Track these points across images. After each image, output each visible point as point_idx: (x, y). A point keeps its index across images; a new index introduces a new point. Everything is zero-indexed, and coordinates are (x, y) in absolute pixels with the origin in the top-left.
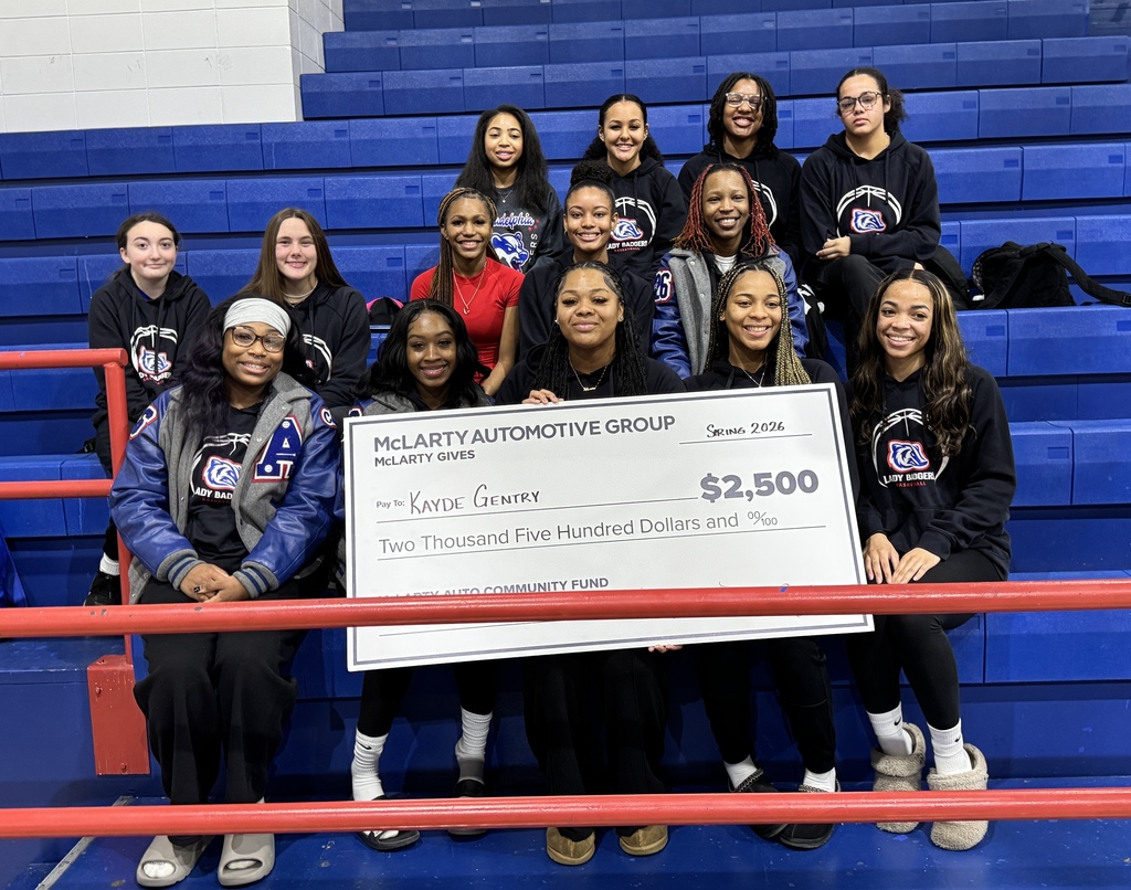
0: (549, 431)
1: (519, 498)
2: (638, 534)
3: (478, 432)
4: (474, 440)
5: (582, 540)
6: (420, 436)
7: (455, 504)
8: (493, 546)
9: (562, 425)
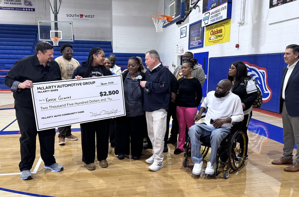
0: (72, 85)
1: (67, 98)
2: (89, 103)
3: (58, 86)
5: (79, 105)
6: (47, 87)
7: (55, 100)
8: (63, 107)
9: (75, 84)
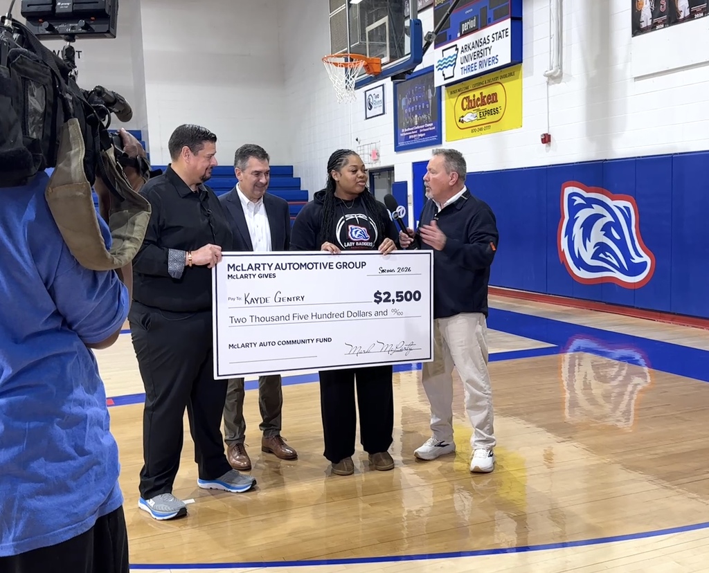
1: (295, 299)
2: (346, 317)
3: (278, 264)
4: (276, 268)
5: (322, 320)
7: (266, 300)
8: (282, 321)
9: (316, 264)
